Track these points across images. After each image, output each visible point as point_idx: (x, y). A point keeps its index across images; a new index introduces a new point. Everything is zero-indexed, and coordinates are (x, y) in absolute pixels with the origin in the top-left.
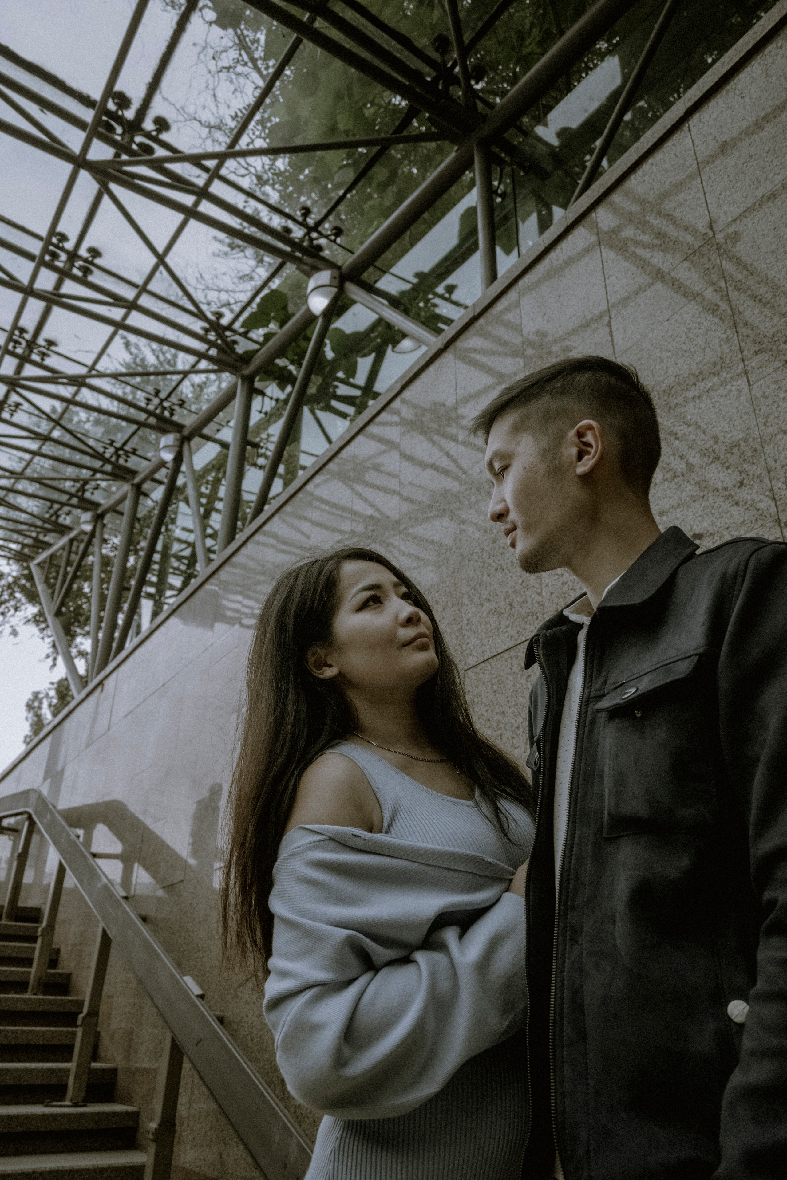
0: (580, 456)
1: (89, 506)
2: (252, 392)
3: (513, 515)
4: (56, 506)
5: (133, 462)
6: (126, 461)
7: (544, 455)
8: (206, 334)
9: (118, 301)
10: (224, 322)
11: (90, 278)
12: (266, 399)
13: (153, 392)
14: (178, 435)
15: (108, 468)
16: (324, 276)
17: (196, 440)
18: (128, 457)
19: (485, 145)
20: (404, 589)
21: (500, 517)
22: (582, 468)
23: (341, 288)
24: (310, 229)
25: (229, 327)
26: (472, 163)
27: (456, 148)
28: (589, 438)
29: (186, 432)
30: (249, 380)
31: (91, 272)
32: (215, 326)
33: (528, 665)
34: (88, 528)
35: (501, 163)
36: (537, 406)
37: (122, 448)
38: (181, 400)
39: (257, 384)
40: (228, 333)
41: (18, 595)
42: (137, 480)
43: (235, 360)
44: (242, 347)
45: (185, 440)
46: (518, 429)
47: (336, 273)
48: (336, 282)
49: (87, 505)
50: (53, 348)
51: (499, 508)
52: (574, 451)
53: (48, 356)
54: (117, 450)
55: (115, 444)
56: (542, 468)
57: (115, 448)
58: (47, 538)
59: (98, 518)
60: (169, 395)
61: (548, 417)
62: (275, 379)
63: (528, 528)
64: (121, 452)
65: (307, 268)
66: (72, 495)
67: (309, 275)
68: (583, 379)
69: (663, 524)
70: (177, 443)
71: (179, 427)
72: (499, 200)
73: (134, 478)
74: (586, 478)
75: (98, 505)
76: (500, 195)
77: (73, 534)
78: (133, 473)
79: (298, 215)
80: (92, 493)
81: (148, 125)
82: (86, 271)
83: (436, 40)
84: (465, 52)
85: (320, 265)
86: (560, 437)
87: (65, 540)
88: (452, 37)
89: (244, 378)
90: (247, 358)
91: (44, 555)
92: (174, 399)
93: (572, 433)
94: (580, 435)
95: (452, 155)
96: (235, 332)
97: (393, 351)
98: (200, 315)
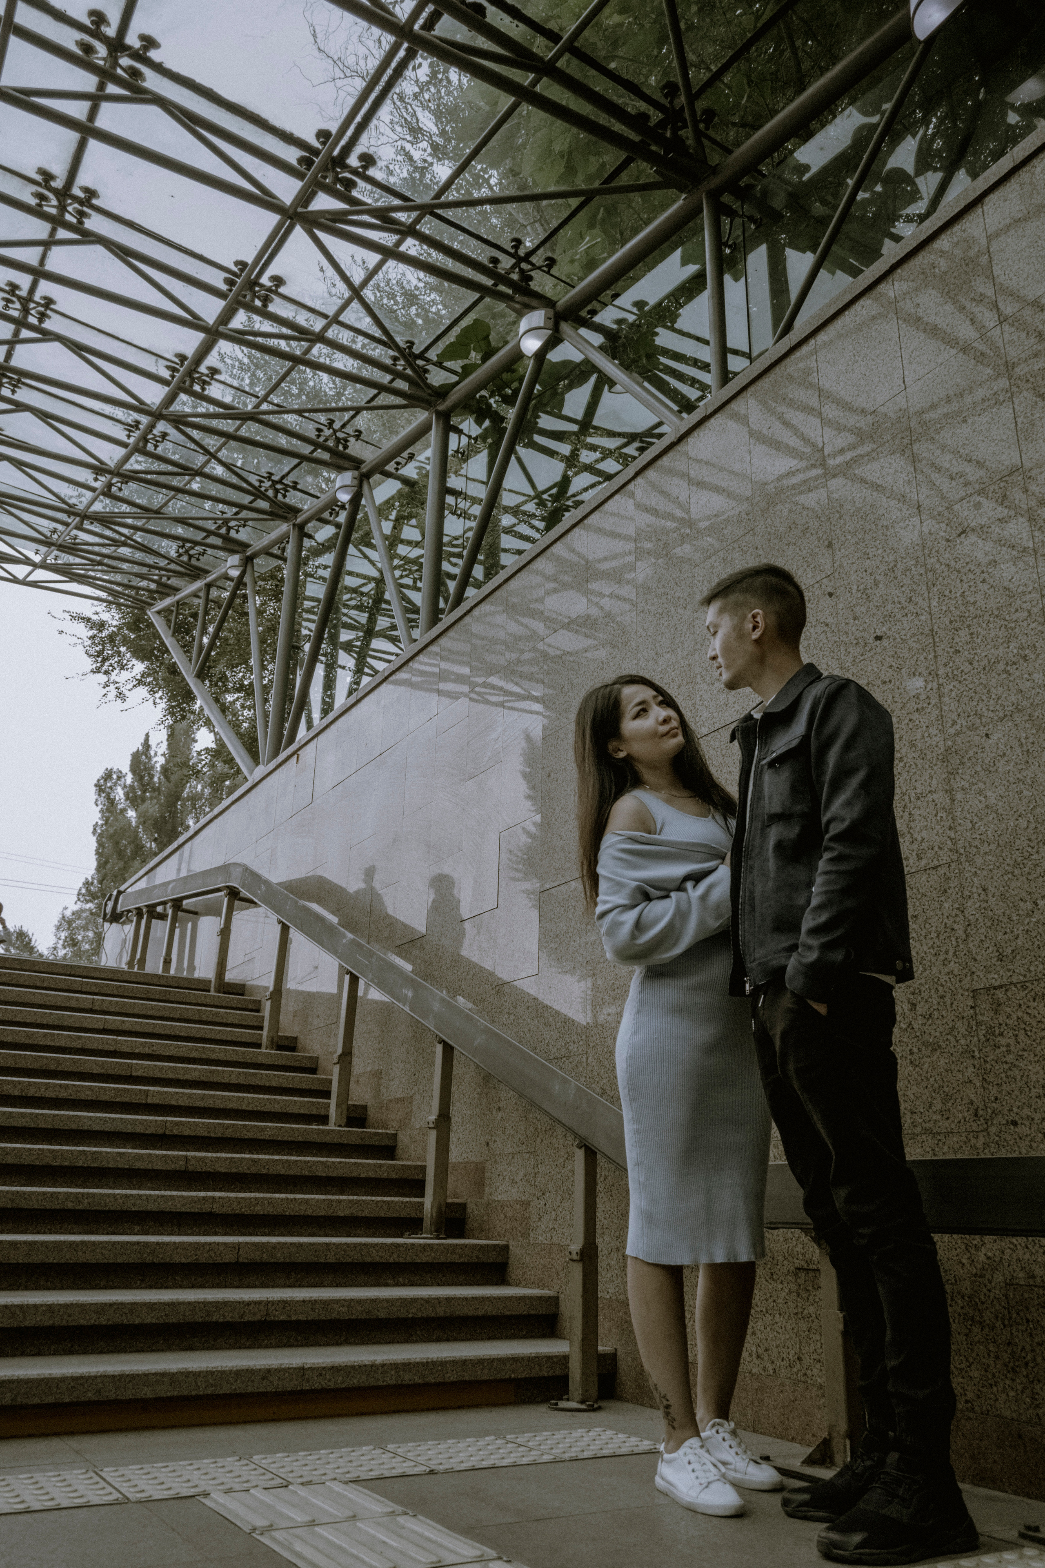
0: (755, 628)
1: (236, 548)
2: (449, 428)
3: (720, 660)
4: (188, 545)
5: (293, 498)
6: (285, 496)
7: (734, 628)
8: (395, 365)
9: (303, 334)
10: (417, 350)
11: (271, 308)
12: (463, 436)
13: (325, 423)
14: (356, 473)
15: (263, 504)
16: (537, 317)
17: (377, 477)
18: (287, 491)
19: (714, 196)
20: (660, 698)
21: (714, 658)
22: (756, 635)
23: (556, 329)
24: (520, 260)
25: (421, 356)
26: (702, 210)
27: (684, 196)
28: (759, 619)
29: (364, 468)
30: (445, 417)
31: (271, 301)
32: (407, 354)
33: (732, 740)
34: (235, 573)
35: (731, 213)
36: (733, 598)
37: (280, 482)
38: (357, 431)
39: (454, 421)
40: (420, 362)
41: (123, 649)
42: (299, 520)
43: (430, 395)
44: (437, 378)
45: (364, 477)
46: (721, 611)
47: (551, 313)
48: (551, 323)
49: (232, 546)
50: (216, 377)
51: (713, 654)
52: (751, 626)
53: (209, 384)
54: (275, 483)
55: (273, 478)
56: (734, 635)
57: (273, 481)
58: (173, 582)
59: (248, 561)
60: (344, 426)
61: (738, 605)
62: (472, 413)
63: (728, 667)
64: (279, 486)
65: (517, 306)
66: (210, 533)
67: (520, 315)
68: (759, 581)
69: (806, 659)
70: (356, 482)
71: (356, 463)
72: (728, 251)
73: (296, 518)
74: (757, 641)
75: (247, 546)
76: (730, 247)
77: (210, 578)
78: (296, 511)
79: (508, 246)
80: (237, 531)
81: (353, 161)
82: (266, 300)
83: (664, 87)
84: (692, 98)
85: (534, 303)
86: (744, 617)
87: (199, 584)
88: (680, 84)
89: (439, 414)
90: (443, 392)
91: (168, 601)
92: (349, 430)
93: (750, 615)
94: (754, 617)
95: (678, 204)
96: (428, 360)
97: (609, 391)
98: (389, 342)
